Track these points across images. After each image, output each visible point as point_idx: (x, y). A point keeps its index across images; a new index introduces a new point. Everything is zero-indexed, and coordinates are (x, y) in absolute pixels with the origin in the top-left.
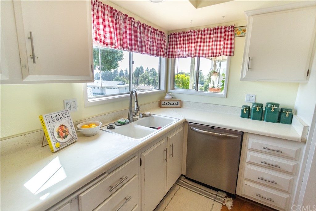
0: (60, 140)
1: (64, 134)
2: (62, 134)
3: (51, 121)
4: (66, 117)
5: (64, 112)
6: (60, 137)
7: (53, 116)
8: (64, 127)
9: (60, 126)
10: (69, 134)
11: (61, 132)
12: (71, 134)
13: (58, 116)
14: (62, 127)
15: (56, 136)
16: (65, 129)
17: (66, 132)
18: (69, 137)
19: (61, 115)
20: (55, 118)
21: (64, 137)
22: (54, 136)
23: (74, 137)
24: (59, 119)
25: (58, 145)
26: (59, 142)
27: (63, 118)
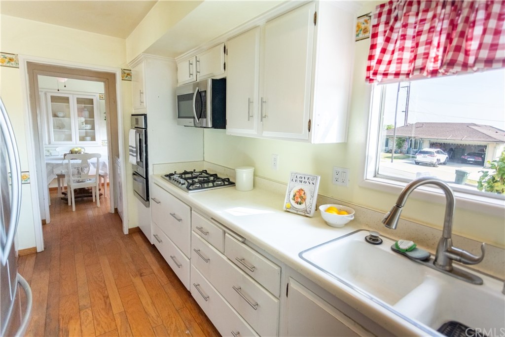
0: (293, 203)
1: (299, 200)
2: (297, 198)
3: (294, 180)
4: (311, 183)
5: (312, 177)
6: (294, 200)
7: (298, 177)
8: (303, 193)
9: (300, 190)
10: (304, 202)
11: (298, 196)
12: (307, 205)
13: (303, 178)
14: (301, 191)
15: (292, 196)
16: (303, 195)
17: (303, 199)
18: (302, 206)
19: (306, 179)
20: (299, 179)
21: (297, 203)
22: (290, 195)
23: (308, 210)
24: (303, 182)
25: (289, 205)
26: (291, 204)
27: (307, 183)
